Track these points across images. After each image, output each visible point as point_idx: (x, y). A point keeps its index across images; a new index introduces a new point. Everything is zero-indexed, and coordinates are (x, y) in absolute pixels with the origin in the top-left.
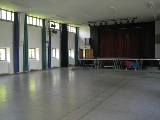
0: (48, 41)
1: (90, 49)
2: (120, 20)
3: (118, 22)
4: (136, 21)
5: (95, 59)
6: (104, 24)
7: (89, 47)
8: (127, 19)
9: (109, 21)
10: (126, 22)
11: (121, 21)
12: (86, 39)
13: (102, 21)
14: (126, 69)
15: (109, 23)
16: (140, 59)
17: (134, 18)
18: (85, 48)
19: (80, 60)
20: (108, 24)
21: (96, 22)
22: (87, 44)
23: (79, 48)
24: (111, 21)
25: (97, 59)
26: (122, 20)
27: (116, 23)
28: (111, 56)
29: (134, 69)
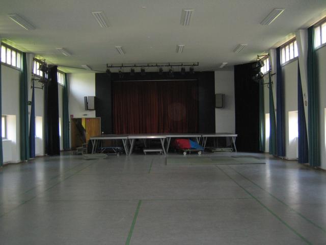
0: (31, 101)
1: (94, 118)
2: (169, 65)
3: (166, 69)
4: (196, 69)
5: (126, 138)
6: (138, 70)
7: (92, 114)
8: (182, 65)
9: (148, 66)
10: (180, 70)
11: (170, 67)
12: (86, 97)
13: (135, 66)
14: (184, 153)
15: (148, 70)
16: (204, 136)
17: (194, 65)
18: (85, 115)
19: (93, 140)
20: (146, 71)
21: (122, 66)
22: (89, 108)
23: (71, 115)
24: (152, 66)
25: (130, 137)
26: (173, 67)
27: (161, 70)
28: (135, 131)
29: (196, 153)
